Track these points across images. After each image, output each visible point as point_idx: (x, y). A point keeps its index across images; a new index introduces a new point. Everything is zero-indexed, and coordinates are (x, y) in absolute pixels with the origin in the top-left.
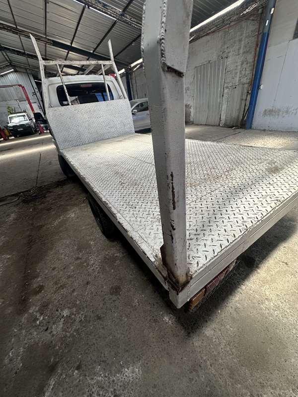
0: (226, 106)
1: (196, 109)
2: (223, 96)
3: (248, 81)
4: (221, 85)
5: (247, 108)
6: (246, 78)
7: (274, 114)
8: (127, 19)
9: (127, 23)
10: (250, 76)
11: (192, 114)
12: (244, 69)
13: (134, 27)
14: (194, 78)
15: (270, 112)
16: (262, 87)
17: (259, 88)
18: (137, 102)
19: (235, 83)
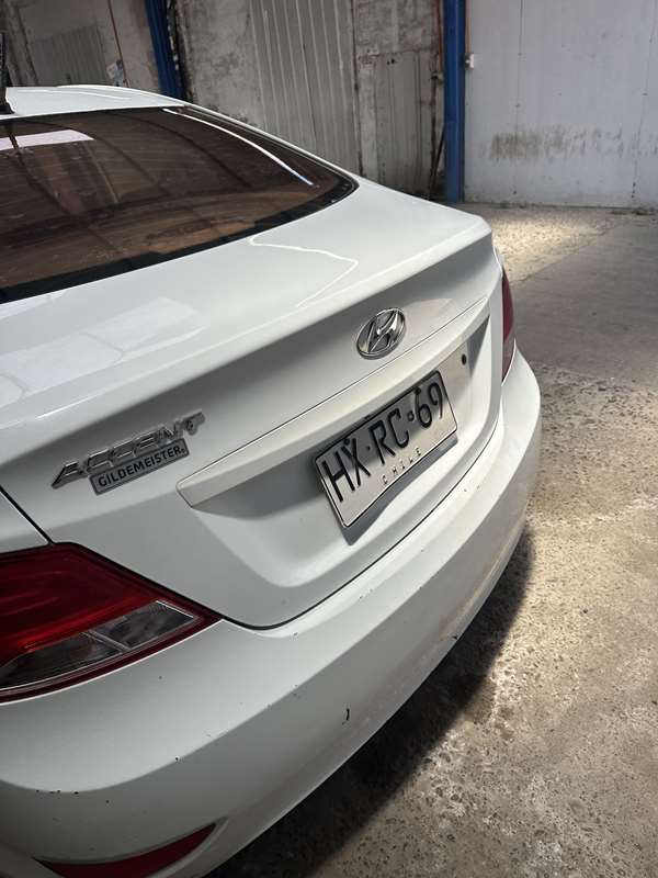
0: (372, 123)
2: (357, 88)
3: (428, 40)
4: (345, 53)
5: (439, 131)
6: (420, 30)
7: (523, 149)
10: (431, 24)
14: (248, 22)
15: (509, 145)
16: (472, 61)
17: (464, 66)
19: (389, 46)
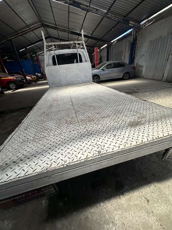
0: (169, 67)
1: (147, 68)
2: (168, 60)
4: (167, 53)
8: (109, 16)
9: (109, 18)
11: (144, 72)
13: (113, 20)
14: (148, 48)
18: (107, 63)
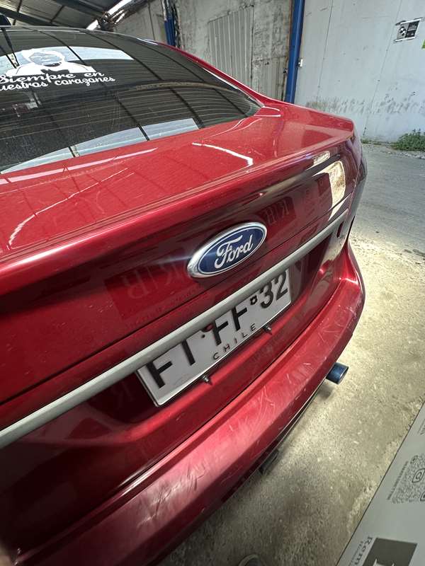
2: (251, 77)
3: (284, 52)
4: (248, 59)
6: (281, 46)
7: (319, 109)
10: (286, 43)
12: (278, 31)
16: (301, 64)
17: (297, 65)
19: (267, 55)
